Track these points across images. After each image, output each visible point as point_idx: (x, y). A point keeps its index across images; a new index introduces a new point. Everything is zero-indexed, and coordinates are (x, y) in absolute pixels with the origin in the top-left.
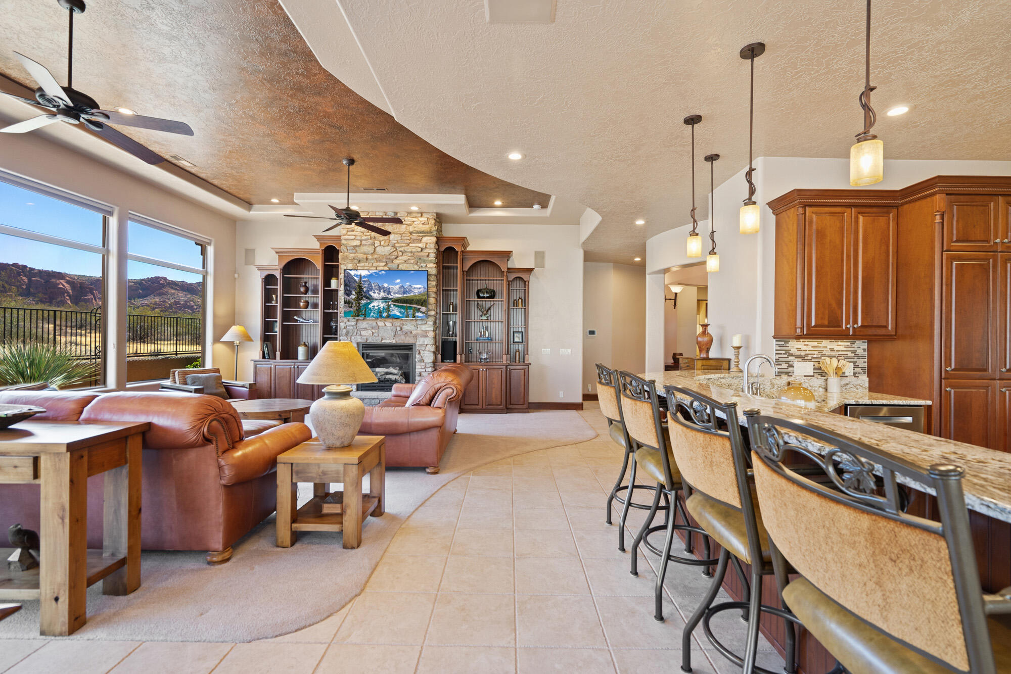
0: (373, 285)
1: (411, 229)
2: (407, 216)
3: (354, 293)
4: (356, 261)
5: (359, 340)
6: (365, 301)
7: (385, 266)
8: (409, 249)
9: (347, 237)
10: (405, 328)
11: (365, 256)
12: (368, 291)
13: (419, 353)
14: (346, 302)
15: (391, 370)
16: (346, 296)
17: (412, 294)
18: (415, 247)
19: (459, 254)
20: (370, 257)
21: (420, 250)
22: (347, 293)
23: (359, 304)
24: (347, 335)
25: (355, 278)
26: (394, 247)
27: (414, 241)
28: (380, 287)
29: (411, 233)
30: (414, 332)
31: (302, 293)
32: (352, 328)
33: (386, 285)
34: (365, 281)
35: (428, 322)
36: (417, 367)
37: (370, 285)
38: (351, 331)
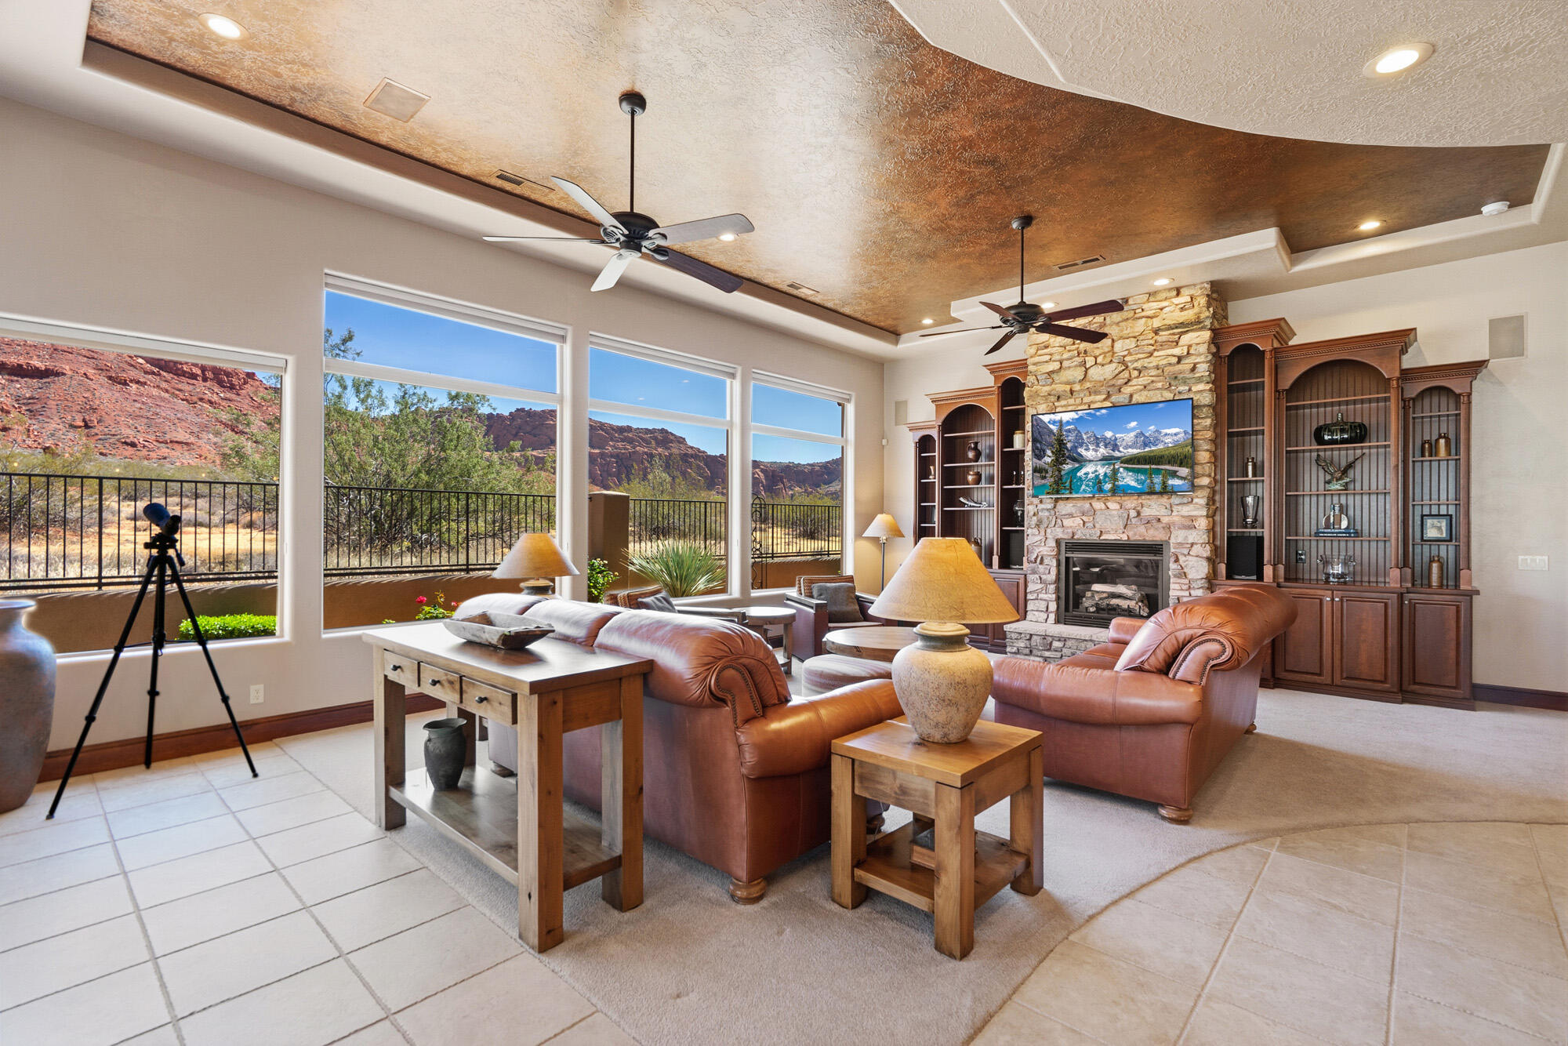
0: (1085, 437)
1: (1156, 323)
2: (1148, 301)
3: (1049, 452)
4: (1053, 399)
5: (1061, 536)
6: (1070, 466)
7: (1105, 400)
8: (1153, 362)
9: (1037, 359)
10: (1146, 512)
11: (1068, 388)
12: (1076, 447)
13: (1177, 560)
14: (1035, 470)
15: (1121, 589)
16: (1034, 460)
17: (1161, 446)
18: (1163, 356)
19: (1268, 356)
20: (1077, 387)
21: (1175, 360)
22: (1038, 454)
23: (1060, 471)
24: (1038, 526)
25: (1051, 426)
26: (1123, 363)
27: (1163, 345)
28: (1097, 438)
29: (1156, 332)
30: (1165, 520)
31: (970, 461)
32: (1047, 514)
33: (1109, 434)
34: (1069, 431)
35: (1195, 500)
36: (1172, 586)
37: (1079, 436)
38: (1045, 520)
